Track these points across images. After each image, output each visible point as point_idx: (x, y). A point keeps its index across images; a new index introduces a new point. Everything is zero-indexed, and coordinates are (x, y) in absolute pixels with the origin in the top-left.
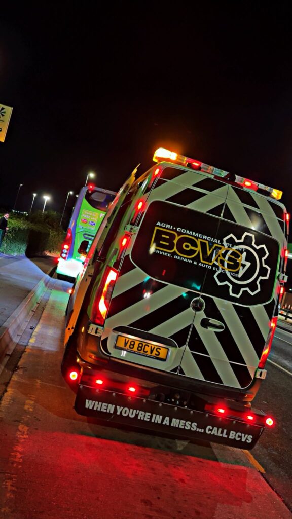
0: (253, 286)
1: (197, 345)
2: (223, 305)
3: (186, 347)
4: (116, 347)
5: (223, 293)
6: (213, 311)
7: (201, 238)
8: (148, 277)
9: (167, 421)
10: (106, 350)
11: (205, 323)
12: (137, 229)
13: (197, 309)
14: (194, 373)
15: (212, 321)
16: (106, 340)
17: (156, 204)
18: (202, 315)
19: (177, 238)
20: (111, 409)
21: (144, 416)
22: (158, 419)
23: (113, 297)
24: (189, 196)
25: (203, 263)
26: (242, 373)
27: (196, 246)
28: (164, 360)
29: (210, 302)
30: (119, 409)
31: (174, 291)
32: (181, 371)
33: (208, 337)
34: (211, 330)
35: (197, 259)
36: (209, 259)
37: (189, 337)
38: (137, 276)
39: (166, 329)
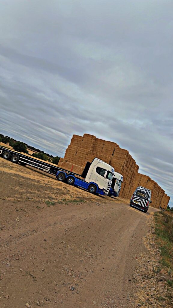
1: (140, 203)
2: (143, 200)
5: (143, 198)
6: (142, 200)
7: (141, 194)
9: (137, 207)
14: (140, 205)
16: (133, 201)
17: (138, 191)
19: (139, 193)
24: (141, 190)
25: (142, 196)
26: (145, 206)
28: (138, 203)
31: (138, 198)
33: (142, 202)
37: (140, 202)
38: (136, 196)
39: (138, 201)
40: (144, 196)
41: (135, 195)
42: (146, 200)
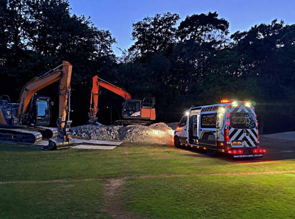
0: (252, 124)
1: (247, 140)
2: (249, 130)
3: (245, 141)
4: (233, 145)
5: (248, 128)
6: (248, 132)
8: (234, 129)
9: (248, 156)
10: (231, 146)
11: (247, 135)
12: (229, 120)
13: (245, 133)
14: (248, 146)
15: (248, 134)
16: (231, 144)
18: (246, 133)
19: (237, 119)
20: (238, 156)
21: (244, 156)
22: (246, 156)
23: (229, 135)
24: (236, 110)
25: (243, 123)
27: (240, 119)
28: (241, 145)
29: (246, 130)
30: (240, 156)
31: (240, 130)
32: (245, 146)
33: (248, 138)
34: (248, 136)
35: (242, 122)
36: (244, 122)
37: (245, 139)
38: (233, 129)
39: (241, 139)
40: (248, 121)
41: (230, 128)
42: (254, 127)
